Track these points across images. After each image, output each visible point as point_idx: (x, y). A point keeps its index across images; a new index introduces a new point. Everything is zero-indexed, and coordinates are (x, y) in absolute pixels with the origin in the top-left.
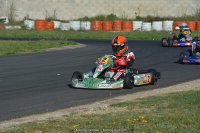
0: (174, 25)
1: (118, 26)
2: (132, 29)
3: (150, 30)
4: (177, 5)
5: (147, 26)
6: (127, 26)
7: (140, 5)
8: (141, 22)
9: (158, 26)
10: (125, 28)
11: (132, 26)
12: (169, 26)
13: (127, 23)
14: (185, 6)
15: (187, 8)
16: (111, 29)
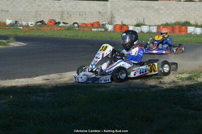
1: (177, 30)
2: (187, 32)
5: (198, 31)
6: (183, 30)
8: (194, 27)
11: (187, 30)
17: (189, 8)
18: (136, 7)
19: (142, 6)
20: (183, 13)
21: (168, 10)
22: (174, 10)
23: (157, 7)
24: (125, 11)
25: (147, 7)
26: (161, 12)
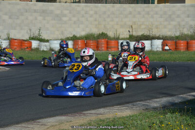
0: (163, 45)
1: (103, 45)
2: (118, 49)
4: (174, 23)
6: (113, 46)
10: (111, 48)
11: (118, 46)
12: (158, 45)
13: (113, 43)
14: (183, 23)
15: (184, 25)
16: (96, 49)
17: (105, 13)
18: (26, 12)
19: (35, 11)
20: (96, 20)
21: (74, 16)
22: (83, 16)
23: (58, 12)
24: (10, 18)
25: (44, 12)
26: (65, 19)
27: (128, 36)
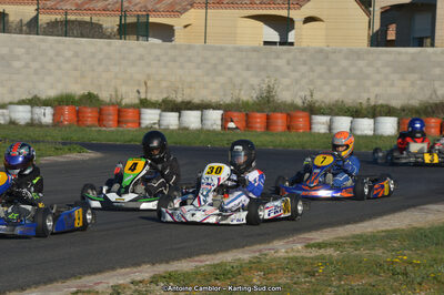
0: (225, 120)
1: (111, 117)
2: (140, 124)
3: (176, 127)
4: (222, 80)
5: (171, 120)
6: (130, 119)
7: (149, 76)
8: (158, 111)
9: (192, 119)
10: (126, 123)
11: (140, 118)
12: (215, 120)
13: (131, 114)
14: (238, 81)
15: (241, 85)
16: (97, 124)
20: (76, 69)
22: (51, 61)
26: (17, 64)
27: (137, 101)
